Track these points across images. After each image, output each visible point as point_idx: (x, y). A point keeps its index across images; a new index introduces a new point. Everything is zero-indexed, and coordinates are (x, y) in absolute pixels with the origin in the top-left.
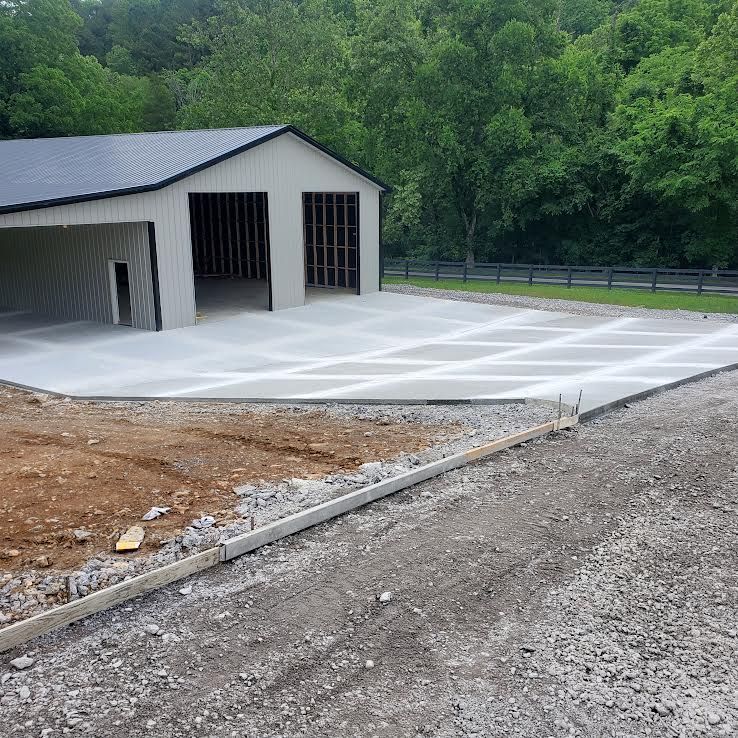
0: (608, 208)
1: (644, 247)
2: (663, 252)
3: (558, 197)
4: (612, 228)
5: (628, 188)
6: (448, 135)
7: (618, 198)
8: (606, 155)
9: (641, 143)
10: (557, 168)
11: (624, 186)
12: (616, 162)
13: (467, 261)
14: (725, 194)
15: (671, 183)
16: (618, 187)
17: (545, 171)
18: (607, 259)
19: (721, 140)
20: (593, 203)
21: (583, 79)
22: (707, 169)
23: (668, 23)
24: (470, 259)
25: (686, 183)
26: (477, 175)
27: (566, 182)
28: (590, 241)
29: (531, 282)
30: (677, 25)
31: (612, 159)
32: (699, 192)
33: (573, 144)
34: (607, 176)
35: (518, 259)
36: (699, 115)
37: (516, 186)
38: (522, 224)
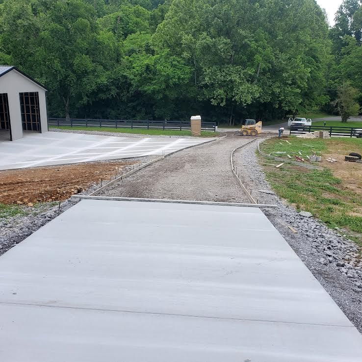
0: (125, 96)
1: (139, 112)
2: (146, 113)
3: (105, 92)
4: (127, 104)
5: (132, 89)
6: (57, 64)
7: (128, 92)
8: (123, 75)
9: (137, 72)
10: (103, 80)
11: (131, 88)
12: (127, 78)
13: (67, 118)
14: (167, 93)
15: (148, 88)
16: (128, 88)
17: (99, 81)
18: (125, 116)
19: (165, 74)
20: (118, 94)
21: (111, 45)
22: (161, 83)
23: (135, 19)
24: (68, 117)
25: (154, 88)
26: (70, 81)
27: (107, 85)
28: (118, 110)
29: (101, 126)
30: (138, 20)
31: (125, 77)
32: (158, 92)
33: (108, 70)
34: (124, 84)
35: (88, 116)
36: (155, 63)
37: (88, 87)
38: (91, 103)
